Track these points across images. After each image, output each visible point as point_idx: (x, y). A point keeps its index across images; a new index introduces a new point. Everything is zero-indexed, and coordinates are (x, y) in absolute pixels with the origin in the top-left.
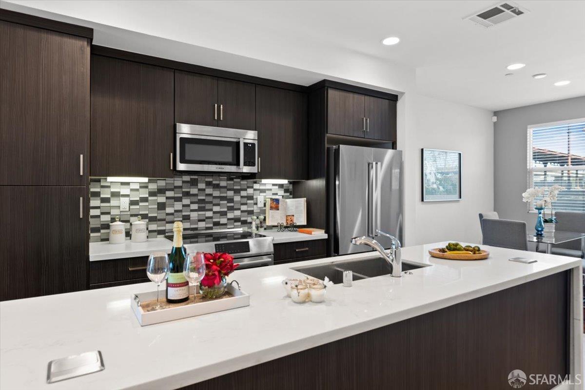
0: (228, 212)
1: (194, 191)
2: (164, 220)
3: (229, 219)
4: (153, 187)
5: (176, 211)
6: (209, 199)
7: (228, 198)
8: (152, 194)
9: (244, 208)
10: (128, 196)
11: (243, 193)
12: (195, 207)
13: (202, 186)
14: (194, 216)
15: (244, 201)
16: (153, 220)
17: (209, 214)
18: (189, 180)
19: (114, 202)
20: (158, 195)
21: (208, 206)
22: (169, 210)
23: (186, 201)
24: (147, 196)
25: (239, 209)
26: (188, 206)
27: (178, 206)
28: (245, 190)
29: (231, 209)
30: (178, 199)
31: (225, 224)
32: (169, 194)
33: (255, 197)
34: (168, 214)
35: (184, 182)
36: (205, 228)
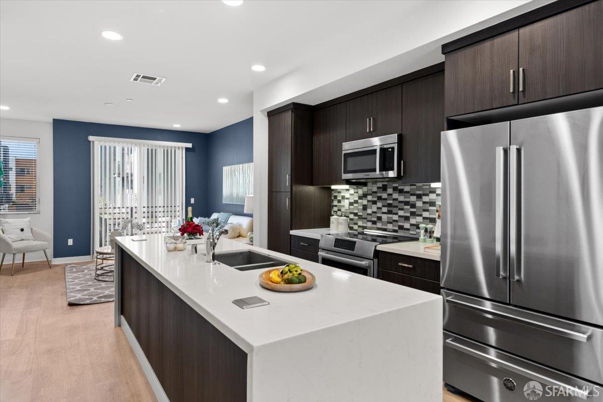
0: (411, 217)
1: (384, 196)
2: (366, 218)
3: (411, 225)
4: (361, 192)
5: (373, 212)
6: (395, 203)
7: (411, 203)
8: (360, 198)
9: (426, 214)
10: (348, 199)
11: (425, 199)
12: (385, 210)
13: (390, 191)
14: (385, 217)
15: (427, 206)
16: (360, 217)
17: (395, 217)
18: (381, 186)
19: (342, 204)
20: (364, 198)
21: (394, 210)
22: (369, 211)
23: (379, 204)
24: (357, 199)
25: (421, 215)
26: (381, 208)
27: (374, 208)
28: (427, 195)
29: (413, 214)
30: (374, 203)
31: (408, 230)
32: (370, 198)
33: (437, 203)
34: (368, 214)
35: (378, 188)
36: (392, 230)
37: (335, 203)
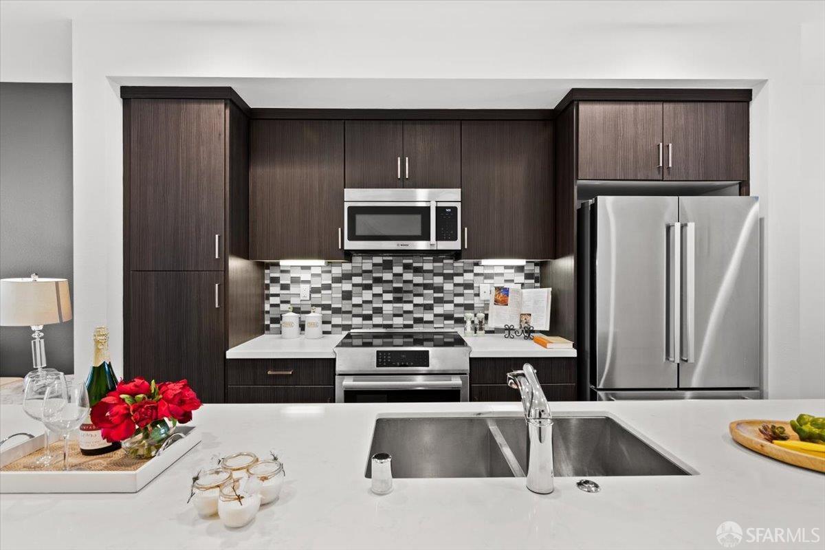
0: (435, 305)
1: (387, 276)
2: (350, 312)
3: (436, 315)
4: (337, 271)
5: (364, 302)
6: (411, 287)
7: (435, 285)
8: (337, 280)
9: (458, 300)
10: (308, 282)
11: (457, 280)
12: (389, 297)
13: (398, 269)
14: (388, 309)
15: (460, 290)
16: (337, 311)
17: (409, 307)
18: (381, 262)
19: (293, 289)
20: (343, 281)
21: (406, 297)
22: (356, 300)
23: (378, 289)
24: (330, 282)
25: (452, 302)
26: (380, 295)
27: (367, 295)
28: (461, 275)
29: (439, 301)
30: (368, 287)
31: (431, 322)
32: (357, 280)
33: (475, 285)
34: (355, 306)
35: (374, 265)
36: (402, 326)
37: (274, 289)
